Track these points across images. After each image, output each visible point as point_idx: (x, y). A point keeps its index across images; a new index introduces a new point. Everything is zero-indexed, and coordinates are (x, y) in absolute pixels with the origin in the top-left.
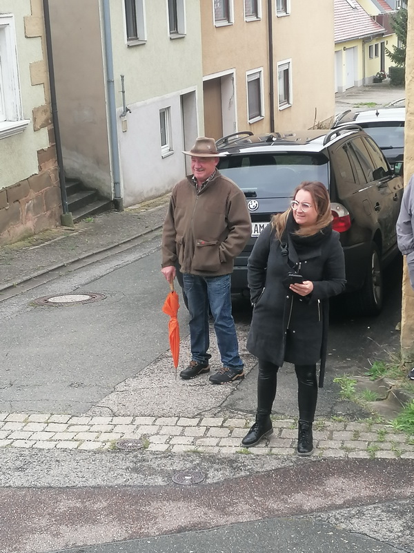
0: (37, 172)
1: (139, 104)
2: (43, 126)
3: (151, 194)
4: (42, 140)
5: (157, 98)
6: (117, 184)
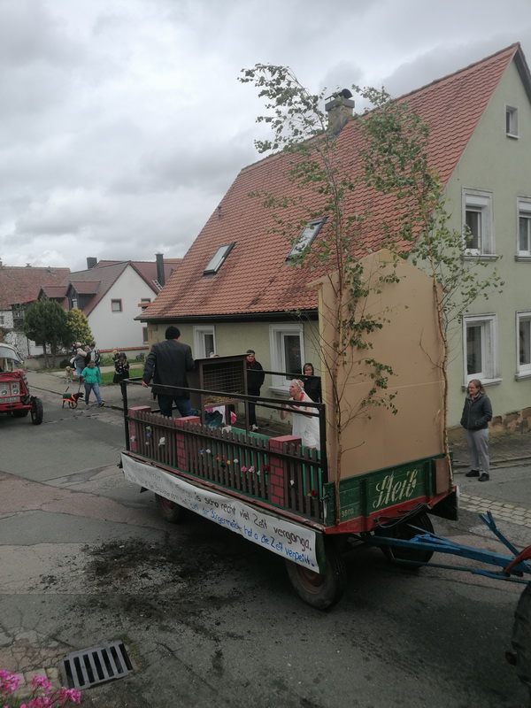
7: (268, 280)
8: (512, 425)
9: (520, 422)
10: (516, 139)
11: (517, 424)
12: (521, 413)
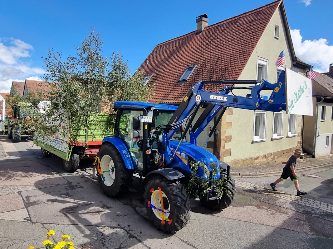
0: (297, 146)
1: (322, 134)
2: (300, 136)
3: (322, 156)
4: (299, 139)
5: (326, 134)
6: (314, 152)
7: (169, 90)
8: (269, 159)
9: (272, 158)
10: (278, 39)
11: (271, 158)
12: (273, 154)
